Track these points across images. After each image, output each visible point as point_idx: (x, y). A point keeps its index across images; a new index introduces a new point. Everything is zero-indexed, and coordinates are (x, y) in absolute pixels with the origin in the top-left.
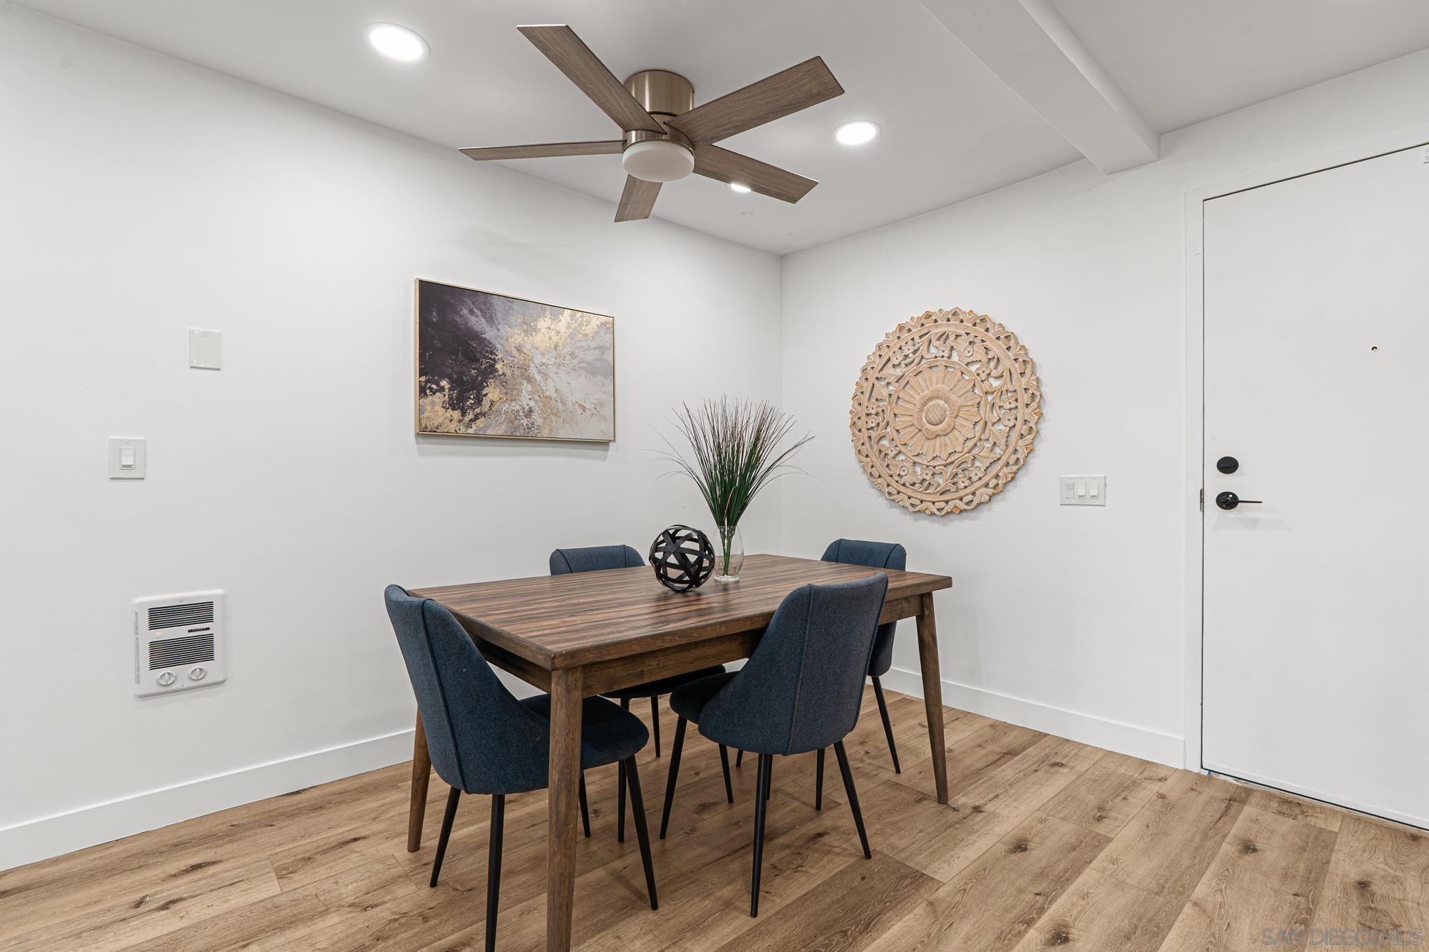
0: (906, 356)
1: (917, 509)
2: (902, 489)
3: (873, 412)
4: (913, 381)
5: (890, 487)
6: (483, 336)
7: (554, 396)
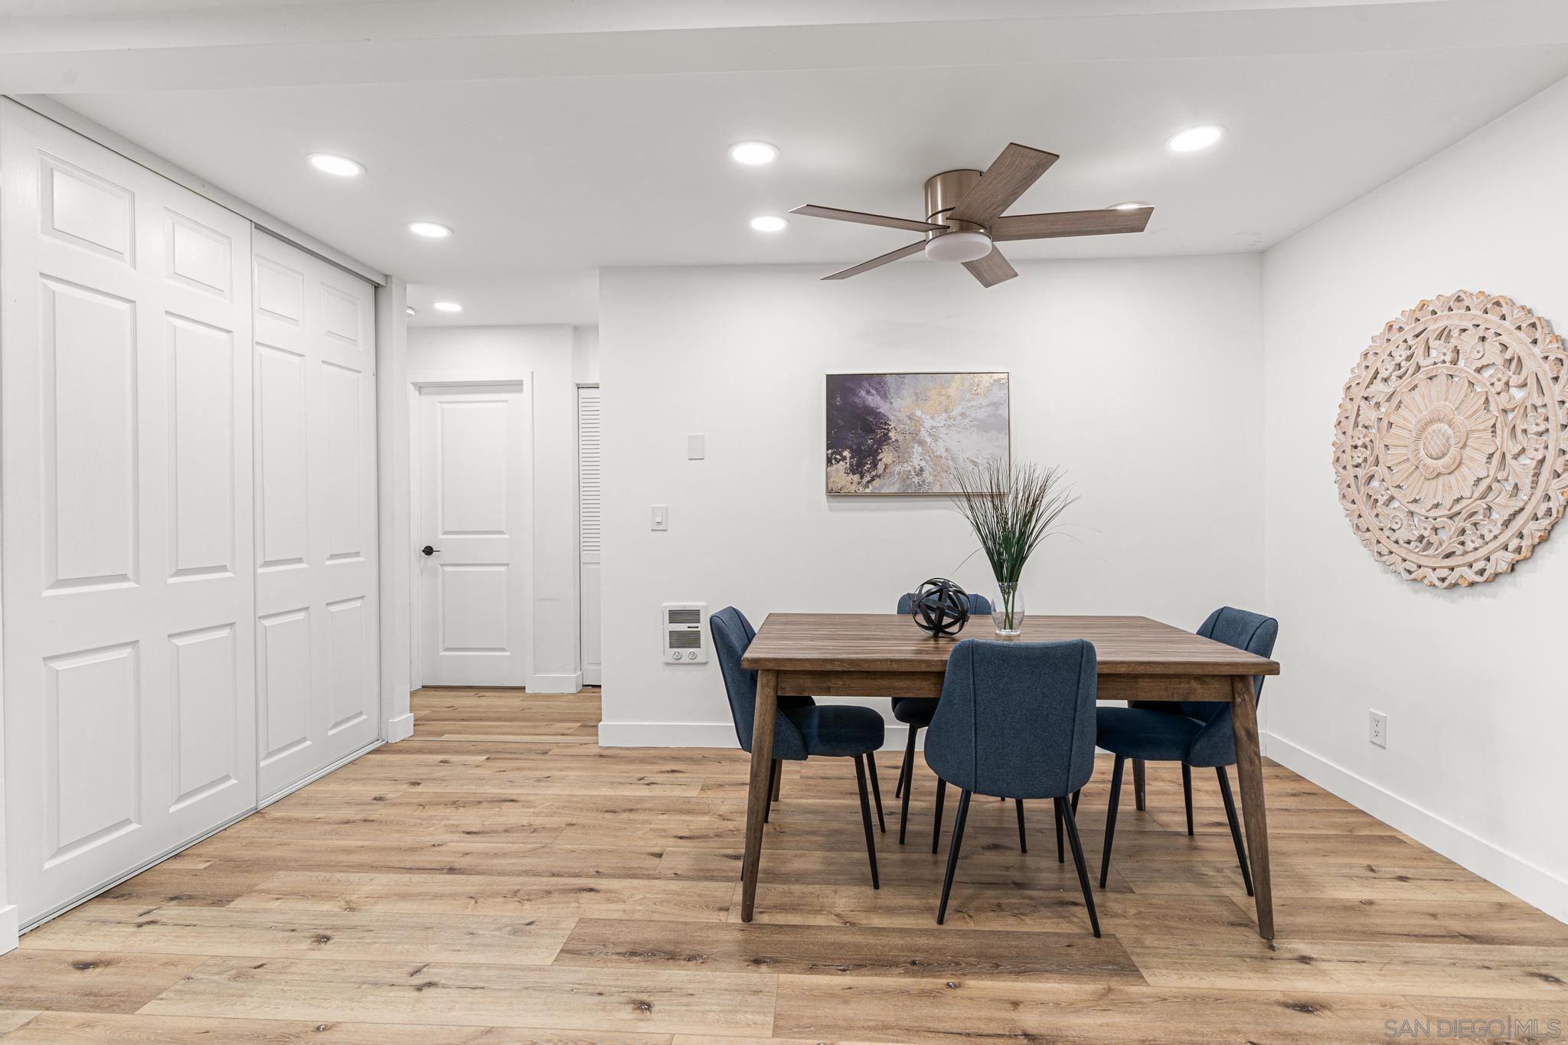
0: (1399, 366)
1: (1413, 576)
2: (1394, 548)
3: (1359, 443)
4: (1407, 399)
5: (1381, 545)
6: (878, 410)
7: (944, 454)
